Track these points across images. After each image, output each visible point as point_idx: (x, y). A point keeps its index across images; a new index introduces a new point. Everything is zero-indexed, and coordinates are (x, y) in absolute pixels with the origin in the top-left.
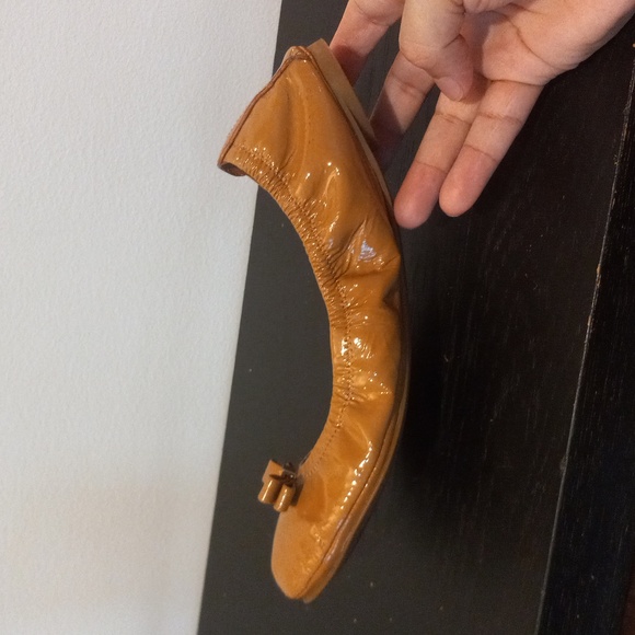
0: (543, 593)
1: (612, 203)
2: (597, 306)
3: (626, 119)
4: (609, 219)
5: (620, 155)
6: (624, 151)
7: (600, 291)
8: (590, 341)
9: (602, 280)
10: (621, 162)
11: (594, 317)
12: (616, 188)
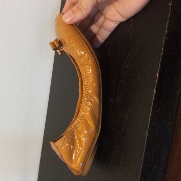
0: (140, 172)
1: (162, 53)
2: (157, 85)
3: (167, 27)
4: (161, 58)
5: (165, 38)
6: (166, 37)
7: (158, 80)
8: (155, 95)
9: (159, 77)
10: (165, 40)
11: (156, 88)
12: (164, 48)
